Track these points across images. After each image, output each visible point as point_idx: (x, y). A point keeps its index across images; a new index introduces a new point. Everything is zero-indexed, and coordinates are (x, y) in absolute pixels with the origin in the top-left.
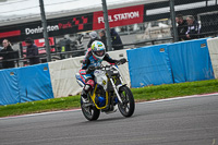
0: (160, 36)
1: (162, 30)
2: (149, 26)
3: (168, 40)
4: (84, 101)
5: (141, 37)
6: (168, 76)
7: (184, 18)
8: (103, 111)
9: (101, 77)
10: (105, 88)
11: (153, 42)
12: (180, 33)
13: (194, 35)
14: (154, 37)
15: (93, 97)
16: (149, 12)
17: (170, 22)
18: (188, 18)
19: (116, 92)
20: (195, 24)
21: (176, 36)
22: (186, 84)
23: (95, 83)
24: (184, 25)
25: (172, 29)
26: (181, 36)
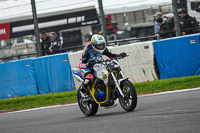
0: (25, 51)
1: (27, 46)
2: (15, 42)
3: (33, 55)
4: (83, 95)
5: (8, 52)
6: (33, 88)
7: (48, 34)
8: (102, 105)
9: (101, 72)
10: (106, 82)
11: (19, 57)
12: (44, 48)
13: (56, 50)
14: (20, 52)
15: (93, 92)
16: (15, 30)
17: (35, 38)
18: (51, 34)
19: (118, 86)
20: (58, 40)
21: (40, 51)
22: (50, 95)
23: (95, 78)
24: (47, 41)
25: (36, 45)
26: (45, 51)
